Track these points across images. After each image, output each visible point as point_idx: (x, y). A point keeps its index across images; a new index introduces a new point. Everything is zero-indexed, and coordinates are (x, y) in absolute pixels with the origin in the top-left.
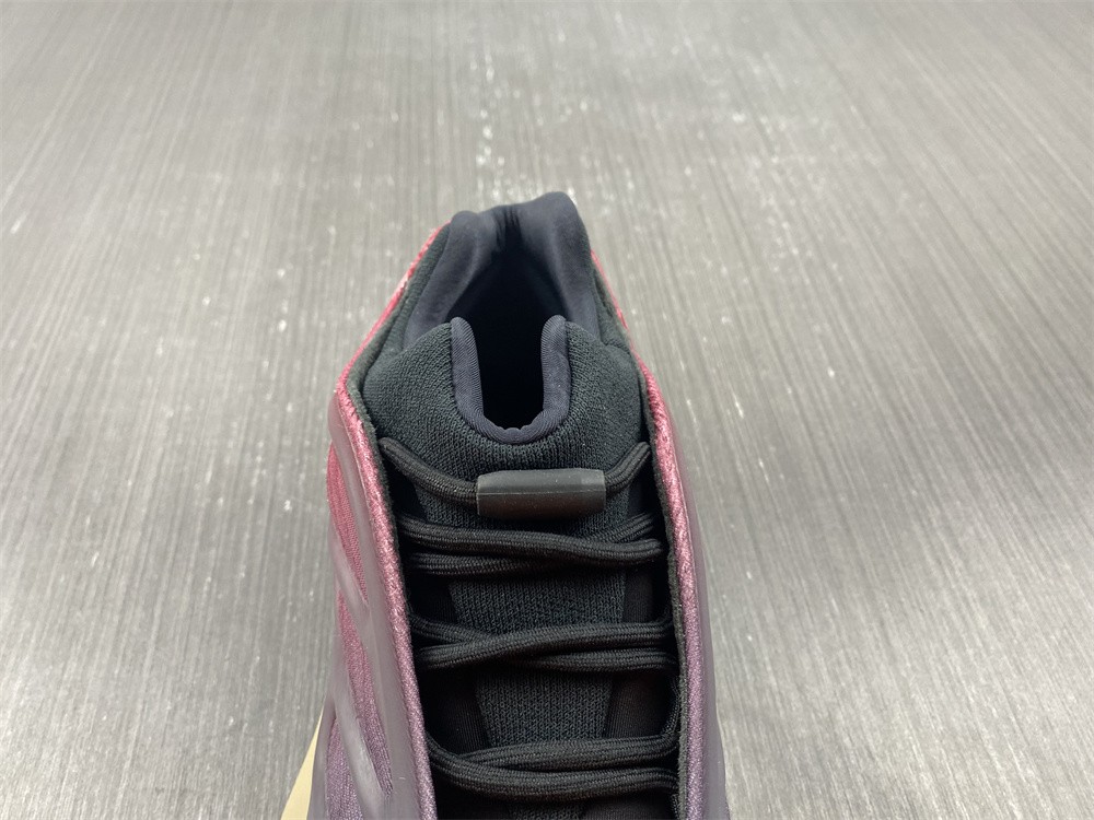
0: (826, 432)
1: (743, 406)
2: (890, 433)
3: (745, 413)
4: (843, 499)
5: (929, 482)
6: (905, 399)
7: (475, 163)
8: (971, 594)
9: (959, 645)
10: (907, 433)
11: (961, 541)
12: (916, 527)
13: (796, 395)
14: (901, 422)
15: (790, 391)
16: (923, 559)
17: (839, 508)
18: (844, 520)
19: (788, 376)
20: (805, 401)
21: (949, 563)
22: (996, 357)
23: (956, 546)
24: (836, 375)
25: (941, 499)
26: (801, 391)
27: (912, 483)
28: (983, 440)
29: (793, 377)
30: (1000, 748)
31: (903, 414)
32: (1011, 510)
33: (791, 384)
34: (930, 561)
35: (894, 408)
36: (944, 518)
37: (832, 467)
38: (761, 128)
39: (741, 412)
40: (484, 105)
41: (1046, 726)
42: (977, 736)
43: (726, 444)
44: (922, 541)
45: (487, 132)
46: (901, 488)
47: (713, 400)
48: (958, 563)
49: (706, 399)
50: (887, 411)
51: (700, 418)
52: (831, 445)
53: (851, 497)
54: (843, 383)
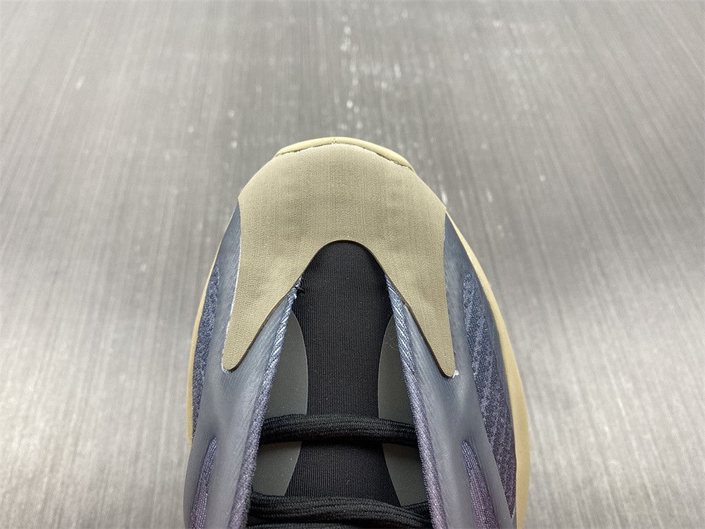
1: (492, 195)
3: (493, 199)
7: (340, 49)
10: (582, 213)
11: (606, 271)
12: (582, 263)
16: (584, 279)
17: (541, 252)
18: (543, 258)
19: (518, 179)
20: (526, 193)
24: (545, 179)
26: (525, 189)
29: (521, 179)
35: (576, 199)
38: (510, 31)
39: (490, 199)
40: (345, 12)
43: (481, 216)
44: (585, 270)
45: (347, 30)
46: (575, 242)
47: (475, 192)
49: (471, 191)
50: (572, 200)
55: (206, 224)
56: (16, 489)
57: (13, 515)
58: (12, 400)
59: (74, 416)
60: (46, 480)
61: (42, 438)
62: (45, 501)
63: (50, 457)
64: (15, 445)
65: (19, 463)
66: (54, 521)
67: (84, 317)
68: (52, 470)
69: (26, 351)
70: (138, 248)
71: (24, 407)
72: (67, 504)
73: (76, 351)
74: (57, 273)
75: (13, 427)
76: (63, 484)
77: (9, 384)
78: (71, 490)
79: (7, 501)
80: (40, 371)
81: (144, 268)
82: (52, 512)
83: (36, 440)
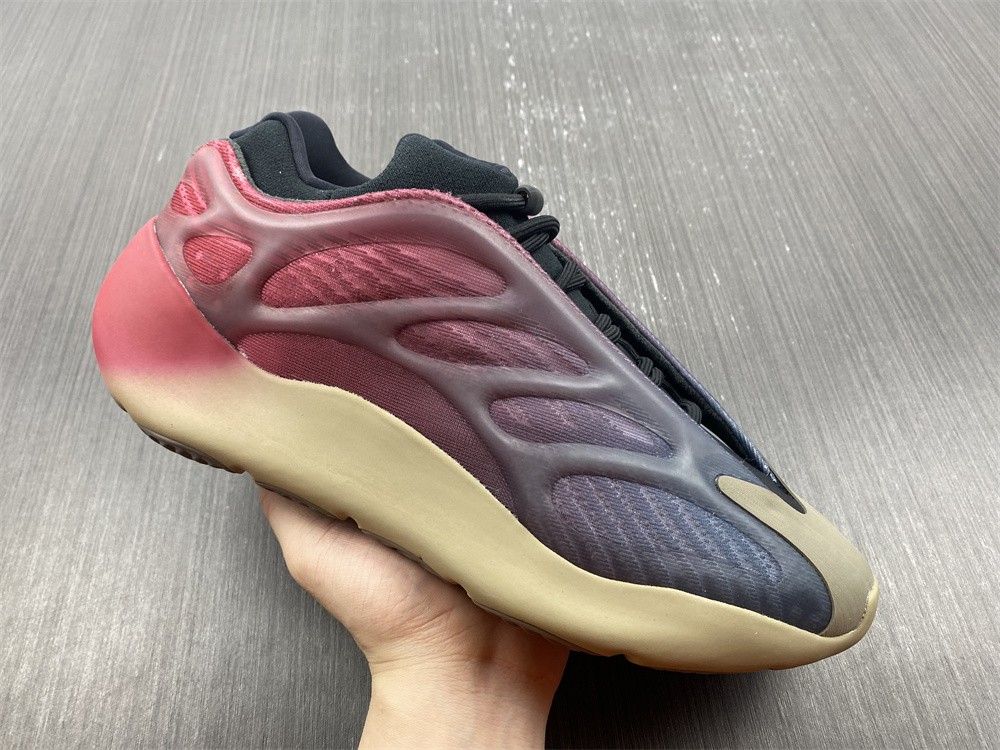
0: (782, 293)
1: (720, 276)
2: (831, 294)
3: (721, 282)
4: (793, 343)
5: (859, 329)
6: (844, 267)
7: (504, 87)
8: (886, 408)
9: (874, 442)
10: (844, 292)
11: (881, 371)
12: (848, 362)
13: (760, 267)
14: (839, 284)
15: (755, 264)
16: (851, 384)
17: (790, 349)
18: (793, 358)
19: (754, 251)
20: (766, 271)
21: (871, 387)
22: (918, 232)
23: (877, 375)
24: (791, 250)
25: (868, 341)
26: (763, 264)
27: (846, 330)
28: (903, 296)
29: (758, 253)
30: (900, 511)
31: (842, 279)
32: (921, 348)
33: (756, 258)
34: (857, 385)
35: (835, 274)
36: (869, 354)
37: (785, 319)
38: (734, 46)
39: (718, 281)
40: (507, 38)
41: (934, 495)
42: (883, 502)
43: (706, 304)
44: (852, 372)
45: (511, 61)
46: (837, 334)
47: (697, 272)
48: (877, 386)
49: (691, 271)
50: (829, 276)
51: (686, 286)
52: (786, 303)
53: (799, 341)
54: (796, 256)
56: (119, 691)
57: (117, 725)
58: (106, 576)
59: (187, 594)
60: (156, 677)
61: (148, 623)
62: (158, 704)
63: (160, 648)
64: (113, 634)
65: (120, 658)
66: (171, 731)
68: (163, 662)
69: (118, 512)
71: (122, 584)
72: (186, 707)
73: (182, 510)
75: (109, 611)
76: (178, 681)
77: (101, 555)
78: (189, 688)
79: (108, 706)
80: (138, 539)
82: (167, 718)
83: (140, 627)
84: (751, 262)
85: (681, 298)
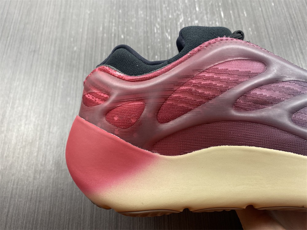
0: (269, 21)
1: (247, 13)
2: (288, 22)
3: (247, 15)
4: (272, 39)
5: (297, 35)
6: (294, 12)
10: (293, 22)
11: (304, 51)
12: (291, 47)
13: (262, 10)
14: (291, 19)
15: (260, 9)
16: (292, 55)
17: (270, 42)
18: (271, 45)
19: (260, 5)
20: (264, 12)
21: (299, 56)
23: (302, 53)
24: (274, 5)
25: (300, 40)
26: (264, 10)
27: (292, 35)
29: (262, 5)
31: (293, 17)
33: (261, 7)
34: (294, 55)
35: (290, 15)
36: (300, 45)
37: (270, 30)
39: (246, 15)
43: (241, 23)
44: (293, 51)
46: (289, 36)
47: (238, 11)
48: (301, 56)
49: (236, 11)
50: (288, 15)
51: (234, 16)
52: (270, 24)
53: (274, 39)
54: (276, 7)
55: (103, 28)
56: (25, 146)
57: (24, 157)
58: (19, 108)
59: (48, 116)
60: (37, 143)
61: (34, 125)
62: (38, 152)
63: (38, 133)
64: (22, 128)
65: (25, 135)
66: (43, 160)
67: (49, 72)
68: (40, 139)
69: (24, 86)
70: (72, 39)
71: (25, 111)
72: (48, 153)
73: (46, 87)
74: (34, 51)
75: (21, 120)
76: (45, 144)
77: (17, 101)
78: (49, 147)
79: (21, 151)
80: (31, 96)
81: (75, 48)
82: (41, 157)
83: (32, 126)
84: (259, 9)
85: (231, 20)
